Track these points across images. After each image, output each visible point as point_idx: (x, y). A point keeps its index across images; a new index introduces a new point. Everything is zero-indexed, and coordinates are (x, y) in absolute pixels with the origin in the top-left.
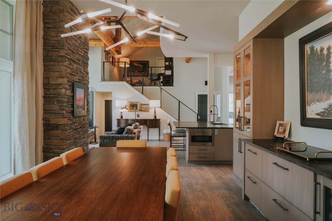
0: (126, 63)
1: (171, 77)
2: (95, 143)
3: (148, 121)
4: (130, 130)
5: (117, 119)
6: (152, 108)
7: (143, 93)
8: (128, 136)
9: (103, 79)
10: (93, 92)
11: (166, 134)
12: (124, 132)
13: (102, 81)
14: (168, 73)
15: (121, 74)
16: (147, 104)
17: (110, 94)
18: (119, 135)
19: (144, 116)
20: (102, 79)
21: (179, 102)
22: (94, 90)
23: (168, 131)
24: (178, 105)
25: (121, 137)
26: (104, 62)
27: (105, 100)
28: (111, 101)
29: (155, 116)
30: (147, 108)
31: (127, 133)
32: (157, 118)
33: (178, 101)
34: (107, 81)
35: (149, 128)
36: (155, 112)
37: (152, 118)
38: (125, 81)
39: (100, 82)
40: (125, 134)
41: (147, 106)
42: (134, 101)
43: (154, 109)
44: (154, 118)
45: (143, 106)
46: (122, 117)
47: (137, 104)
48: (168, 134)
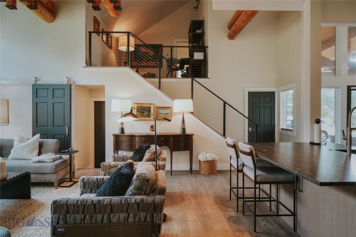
0: (130, 34)
1: (204, 62)
2: (71, 183)
3: (172, 138)
4: (148, 181)
5: (114, 135)
6: (178, 113)
7: (159, 88)
8: (142, 200)
9: (89, 63)
10: (70, 85)
11: (204, 161)
12: (131, 188)
13: (87, 66)
14: (198, 56)
15: (121, 59)
16: (168, 108)
17: (100, 89)
18: (116, 199)
19: (163, 128)
20: (86, 63)
21: (225, 103)
22: (72, 82)
23: (207, 156)
24: (223, 109)
25: (121, 205)
26: (90, 33)
27: (95, 102)
28: (104, 102)
29: (184, 129)
30: (168, 114)
31: (139, 191)
32: (188, 132)
33: (223, 102)
34: (95, 66)
35: (174, 151)
36: (183, 122)
37: (178, 131)
38: (128, 66)
39: (84, 67)
40: (133, 194)
41: (167, 111)
42: (145, 101)
43: (181, 116)
44: (181, 133)
45: (161, 111)
46: (122, 130)
47: (150, 108)
48: (207, 161)
